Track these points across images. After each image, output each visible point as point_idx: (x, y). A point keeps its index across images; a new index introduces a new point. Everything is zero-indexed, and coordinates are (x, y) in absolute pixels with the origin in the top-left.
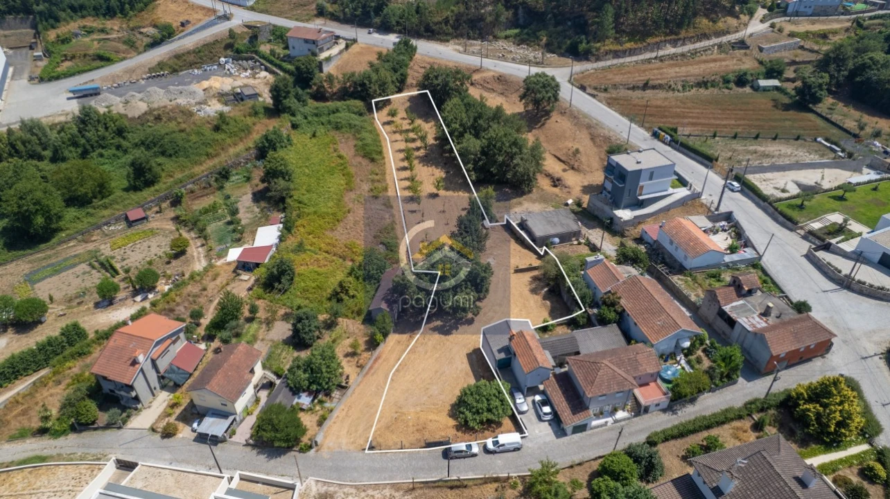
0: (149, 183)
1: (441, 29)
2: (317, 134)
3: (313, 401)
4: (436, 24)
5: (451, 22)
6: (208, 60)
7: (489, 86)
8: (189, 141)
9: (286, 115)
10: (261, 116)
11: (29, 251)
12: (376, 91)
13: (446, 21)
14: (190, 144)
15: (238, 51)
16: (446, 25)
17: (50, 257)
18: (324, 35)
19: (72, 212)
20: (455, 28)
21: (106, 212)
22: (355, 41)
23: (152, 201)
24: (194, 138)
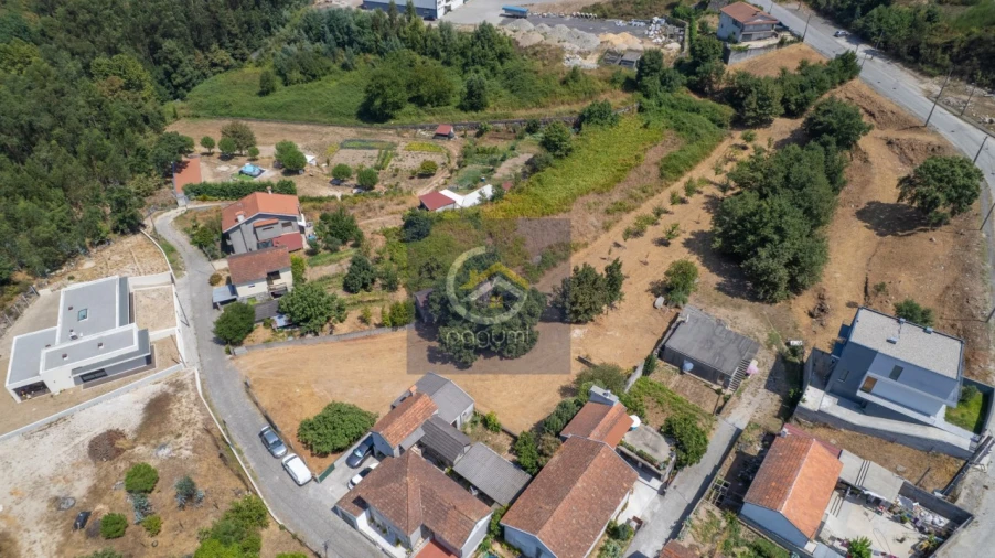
0: (475, 107)
1: (933, 56)
2: (650, 126)
3: (285, 327)
4: (929, 46)
5: (955, 50)
6: (643, 16)
7: (911, 156)
8: (533, 84)
9: (638, 93)
10: (618, 85)
11: (366, 125)
12: (751, 103)
13: (948, 47)
14: (532, 87)
15: (675, 15)
16: (944, 51)
17: (370, 134)
18: (759, 20)
19: (410, 108)
20: (956, 60)
21: (428, 118)
22: (800, 39)
23: (464, 125)
24: (540, 83)
